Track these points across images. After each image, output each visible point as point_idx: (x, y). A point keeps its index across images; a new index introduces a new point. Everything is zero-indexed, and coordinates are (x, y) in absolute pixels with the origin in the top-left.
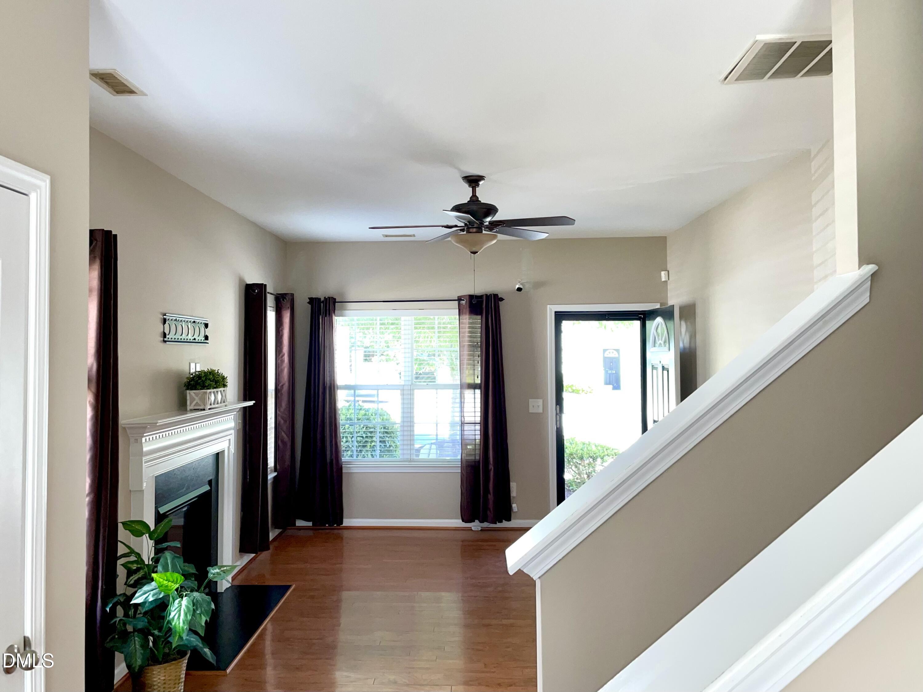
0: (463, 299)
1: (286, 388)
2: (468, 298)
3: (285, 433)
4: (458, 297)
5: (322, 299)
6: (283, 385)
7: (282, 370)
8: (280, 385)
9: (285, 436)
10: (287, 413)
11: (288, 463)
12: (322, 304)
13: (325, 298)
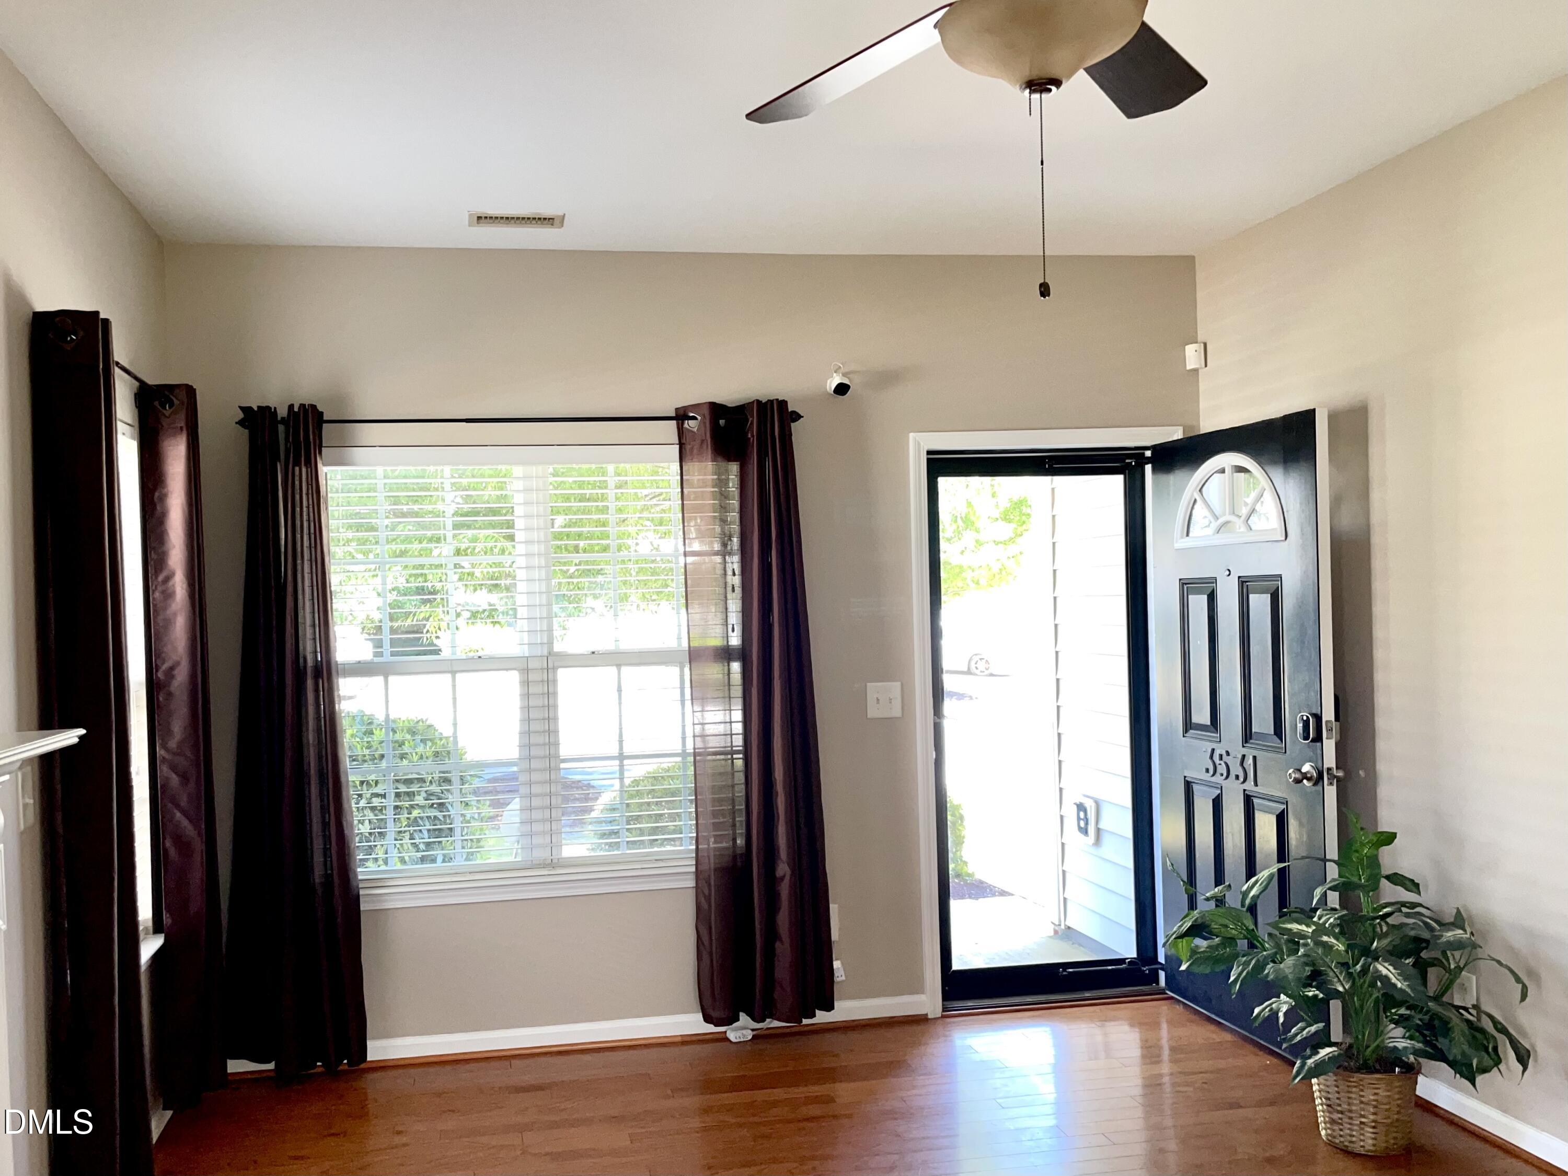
0: (691, 414)
1: (182, 676)
2: (706, 411)
3: (185, 814)
4: (677, 409)
5: (282, 412)
6: (172, 668)
7: (169, 623)
8: (164, 667)
9: (185, 823)
10: (189, 754)
11: (197, 903)
12: (281, 428)
13: (291, 407)
